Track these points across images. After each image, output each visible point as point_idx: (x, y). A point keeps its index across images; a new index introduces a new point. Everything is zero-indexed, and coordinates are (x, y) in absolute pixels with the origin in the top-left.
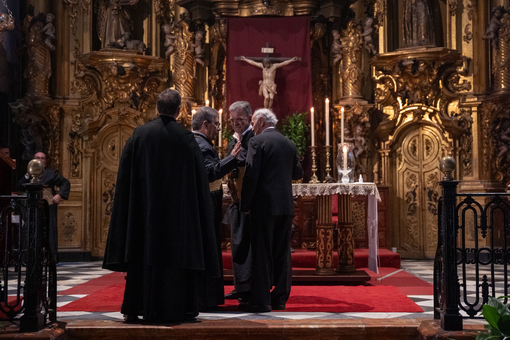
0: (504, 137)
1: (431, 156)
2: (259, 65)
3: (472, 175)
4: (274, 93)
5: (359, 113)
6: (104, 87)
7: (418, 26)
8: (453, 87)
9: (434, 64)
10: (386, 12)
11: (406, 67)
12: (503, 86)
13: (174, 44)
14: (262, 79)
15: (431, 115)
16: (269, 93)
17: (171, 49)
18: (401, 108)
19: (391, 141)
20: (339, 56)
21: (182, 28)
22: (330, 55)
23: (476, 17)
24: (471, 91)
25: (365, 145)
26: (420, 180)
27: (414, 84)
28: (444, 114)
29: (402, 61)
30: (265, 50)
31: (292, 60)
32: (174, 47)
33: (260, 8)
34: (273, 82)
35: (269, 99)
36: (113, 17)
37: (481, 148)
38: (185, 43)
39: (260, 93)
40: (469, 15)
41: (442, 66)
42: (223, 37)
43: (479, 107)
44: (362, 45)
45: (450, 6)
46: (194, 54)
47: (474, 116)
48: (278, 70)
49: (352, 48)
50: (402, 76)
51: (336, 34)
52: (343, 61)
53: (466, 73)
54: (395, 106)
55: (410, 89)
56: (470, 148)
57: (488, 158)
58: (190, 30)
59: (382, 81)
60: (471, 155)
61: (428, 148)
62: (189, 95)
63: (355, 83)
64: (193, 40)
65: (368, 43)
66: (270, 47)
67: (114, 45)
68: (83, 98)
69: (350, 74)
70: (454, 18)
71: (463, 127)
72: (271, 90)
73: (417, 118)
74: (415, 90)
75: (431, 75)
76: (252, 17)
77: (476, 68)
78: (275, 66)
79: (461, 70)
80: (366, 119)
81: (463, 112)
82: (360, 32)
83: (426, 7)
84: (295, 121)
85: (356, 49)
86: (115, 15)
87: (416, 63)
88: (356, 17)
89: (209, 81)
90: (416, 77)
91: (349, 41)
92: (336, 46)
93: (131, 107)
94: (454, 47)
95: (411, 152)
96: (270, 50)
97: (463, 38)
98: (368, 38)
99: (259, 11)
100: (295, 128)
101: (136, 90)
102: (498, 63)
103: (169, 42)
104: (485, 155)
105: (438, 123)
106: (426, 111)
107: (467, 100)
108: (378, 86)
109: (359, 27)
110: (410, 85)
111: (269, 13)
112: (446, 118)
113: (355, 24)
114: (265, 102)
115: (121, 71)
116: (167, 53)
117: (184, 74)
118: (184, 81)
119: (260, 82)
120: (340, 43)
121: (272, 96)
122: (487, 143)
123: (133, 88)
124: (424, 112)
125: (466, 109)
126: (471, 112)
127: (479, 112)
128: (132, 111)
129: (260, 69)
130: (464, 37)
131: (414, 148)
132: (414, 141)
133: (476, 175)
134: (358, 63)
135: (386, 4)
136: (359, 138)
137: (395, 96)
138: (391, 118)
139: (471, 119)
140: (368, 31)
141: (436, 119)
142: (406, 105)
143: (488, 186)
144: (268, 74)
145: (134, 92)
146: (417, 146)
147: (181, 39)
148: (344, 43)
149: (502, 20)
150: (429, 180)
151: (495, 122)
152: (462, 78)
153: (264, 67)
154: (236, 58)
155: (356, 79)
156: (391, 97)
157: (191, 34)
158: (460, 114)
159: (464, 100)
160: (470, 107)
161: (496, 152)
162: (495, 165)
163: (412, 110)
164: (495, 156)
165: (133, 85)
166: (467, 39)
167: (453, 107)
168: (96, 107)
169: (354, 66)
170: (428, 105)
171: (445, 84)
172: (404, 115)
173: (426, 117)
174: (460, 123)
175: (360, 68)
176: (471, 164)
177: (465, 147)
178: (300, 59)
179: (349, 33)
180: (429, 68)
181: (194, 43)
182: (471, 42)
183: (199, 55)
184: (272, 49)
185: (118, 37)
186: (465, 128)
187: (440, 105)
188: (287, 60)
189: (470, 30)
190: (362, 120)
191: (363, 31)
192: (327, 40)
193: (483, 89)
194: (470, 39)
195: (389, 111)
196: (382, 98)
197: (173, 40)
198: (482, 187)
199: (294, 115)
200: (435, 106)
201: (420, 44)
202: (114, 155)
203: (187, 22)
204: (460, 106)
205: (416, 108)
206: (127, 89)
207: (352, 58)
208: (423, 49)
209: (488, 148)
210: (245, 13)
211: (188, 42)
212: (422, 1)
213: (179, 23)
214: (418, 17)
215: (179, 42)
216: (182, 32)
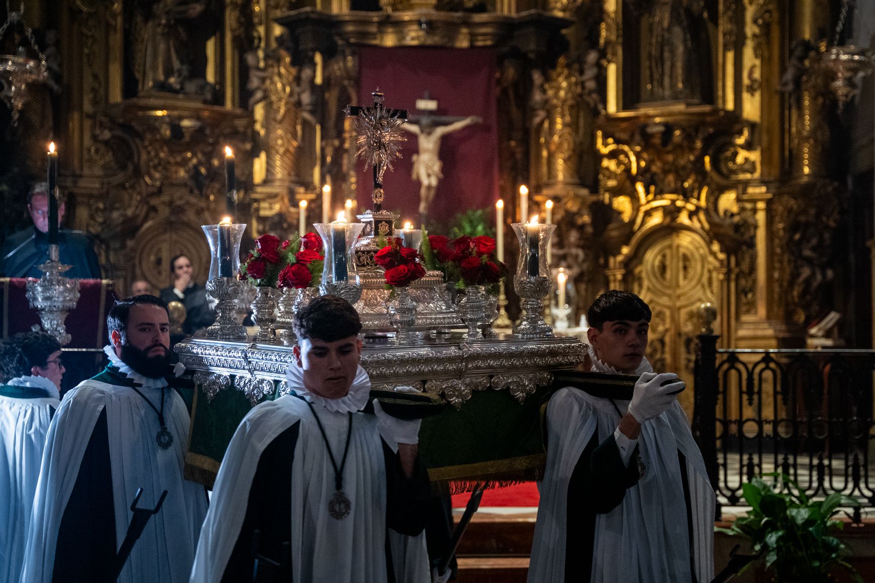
0: (807, 253)
1: (691, 280)
2: (414, 128)
3: (756, 313)
4: (437, 176)
5: (575, 209)
6: (144, 157)
7: (673, 66)
8: (727, 167)
9: (697, 131)
10: (620, 40)
11: (652, 136)
12: (807, 170)
13: (264, 87)
14: (418, 153)
15: (691, 215)
16: (429, 176)
17: (259, 95)
18: (643, 201)
19: (626, 256)
20: (542, 114)
21: (279, 60)
22: (527, 111)
23: (766, 54)
24: (757, 175)
25: (584, 261)
26: (674, 320)
27: (665, 163)
28: (713, 213)
29: (645, 126)
30: (422, 104)
31: (468, 121)
32: (265, 91)
33: (413, 34)
34: (436, 158)
35: (429, 187)
36: (159, 37)
37: (770, 269)
38: (284, 85)
39: (414, 176)
40: (756, 49)
41: (710, 134)
42: (350, 79)
43: (769, 202)
44: (581, 95)
45: (725, 35)
46: (299, 104)
47: (761, 217)
48: (444, 137)
49: (564, 101)
50: (645, 148)
51: (537, 77)
52: (549, 122)
53: (748, 146)
54: (634, 197)
55: (659, 171)
56: (753, 269)
57: (781, 286)
58: (293, 63)
59: (613, 155)
60: (755, 281)
61: (685, 268)
62: (289, 175)
64: (298, 80)
65: (590, 92)
66: (431, 98)
67: (163, 87)
68: (107, 176)
69: (560, 145)
70: (730, 56)
71: (743, 234)
72: (433, 172)
73: (668, 219)
74: (666, 172)
75: (692, 149)
76: (401, 49)
77: (765, 138)
78: (440, 131)
79: (741, 141)
80: (586, 219)
81: (743, 209)
82: (576, 74)
83: (685, 34)
84: (471, 222)
85: (570, 102)
86: (163, 34)
87: (669, 129)
88: (572, 49)
89: (323, 149)
90: (669, 152)
91: (559, 88)
92: (538, 97)
93: (191, 192)
94: (730, 106)
95: (658, 275)
96: (431, 105)
97: (745, 89)
98: (591, 85)
99: (413, 39)
101: (200, 163)
102: (799, 132)
103: (254, 83)
104: (778, 280)
105: (703, 228)
106: (684, 207)
107: (751, 191)
108: (605, 163)
109: (576, 66)
110: (659, 164)
111: (429, 42)
112: (716, 220)
113: (569, 62)
114: (423, 191)
115: (177, 131)
116: (252, 101)
117: (282, 138)
118: (282, 150)
119: (415, 158)
120: (544, 91)
121: (434, 182)
122: (781, 262)
123: (195, 161)
124: (679, 210)
125: (749, 206)
126: (755, 211)
127: (769, 211)
128: (193, 200)
130: (747, 85)
131: (663, 268)
132: (664, 256)
133: (762, 311)
134: (573, 126)
135: (620, 26)
136: (574, 251)
137: (633, 180)
138: (626, 217)
139: (754, 222)
140: (590, 73)
141: (700, 221)
142: (651, 197)
143: (781, 331)
144: (428, 144)
145: (196, 167)
146: (668, 263)
147: (276, 79)
148: (551, 93)
149: (807, 63)
150: (686, 320)
151: (793, 227)
152: (742, 154)
153: (422, 131)
155: (571, 152)
156: (627, 182)
157: (294, 71)
158: (739, 214)
159: (744, 191)
160: (754, 201)
161: (795, 275)
162: (793, 297)
163: (661, 206)
164: (792, 283)
165: (194, 154)
166: (751, 90)
167: (728, 201)
168: (130, 191)
169: (567, 130)
170: (687, 198)
171: (715, 163)
172: (648, 214)
173: (684, 219)
174: (737, 227)
175: (577, 133)
176: (754, 295)
177: (745, 266)
178: (480, 120)
179: (559, 75)
180: (689, 137)
181: (299, 85)
182: (758, 95)
183: (307, 105)
184: (435, 103)
185: (169, 72)
186: (746, 237)
187: (707, 198)
188: (458, 121)
189: (757, 75)
190: (580, 222)
191: (582, 72)
192: (523, 88)
193: (775, 172)
194: (755, 90)
195: (622, 203)
196: (612, 183)
197: (263, 80)
198: (770, 332)
199: (470, 212)
200: (698, 199)
201: (676, 97)
202: (160, 273)
203: (287, 49)
204: (738, 200)
205: (668, 202)
206: (184, 163)
207: (563, 116)
208: (680, 107)
209: (782, 269)
210: (390, 41)
211: (290, 84)
212: (680, 23)
213: (274, 51)
214: (673, 52)
215: (273, 83)
216: (279, 67)
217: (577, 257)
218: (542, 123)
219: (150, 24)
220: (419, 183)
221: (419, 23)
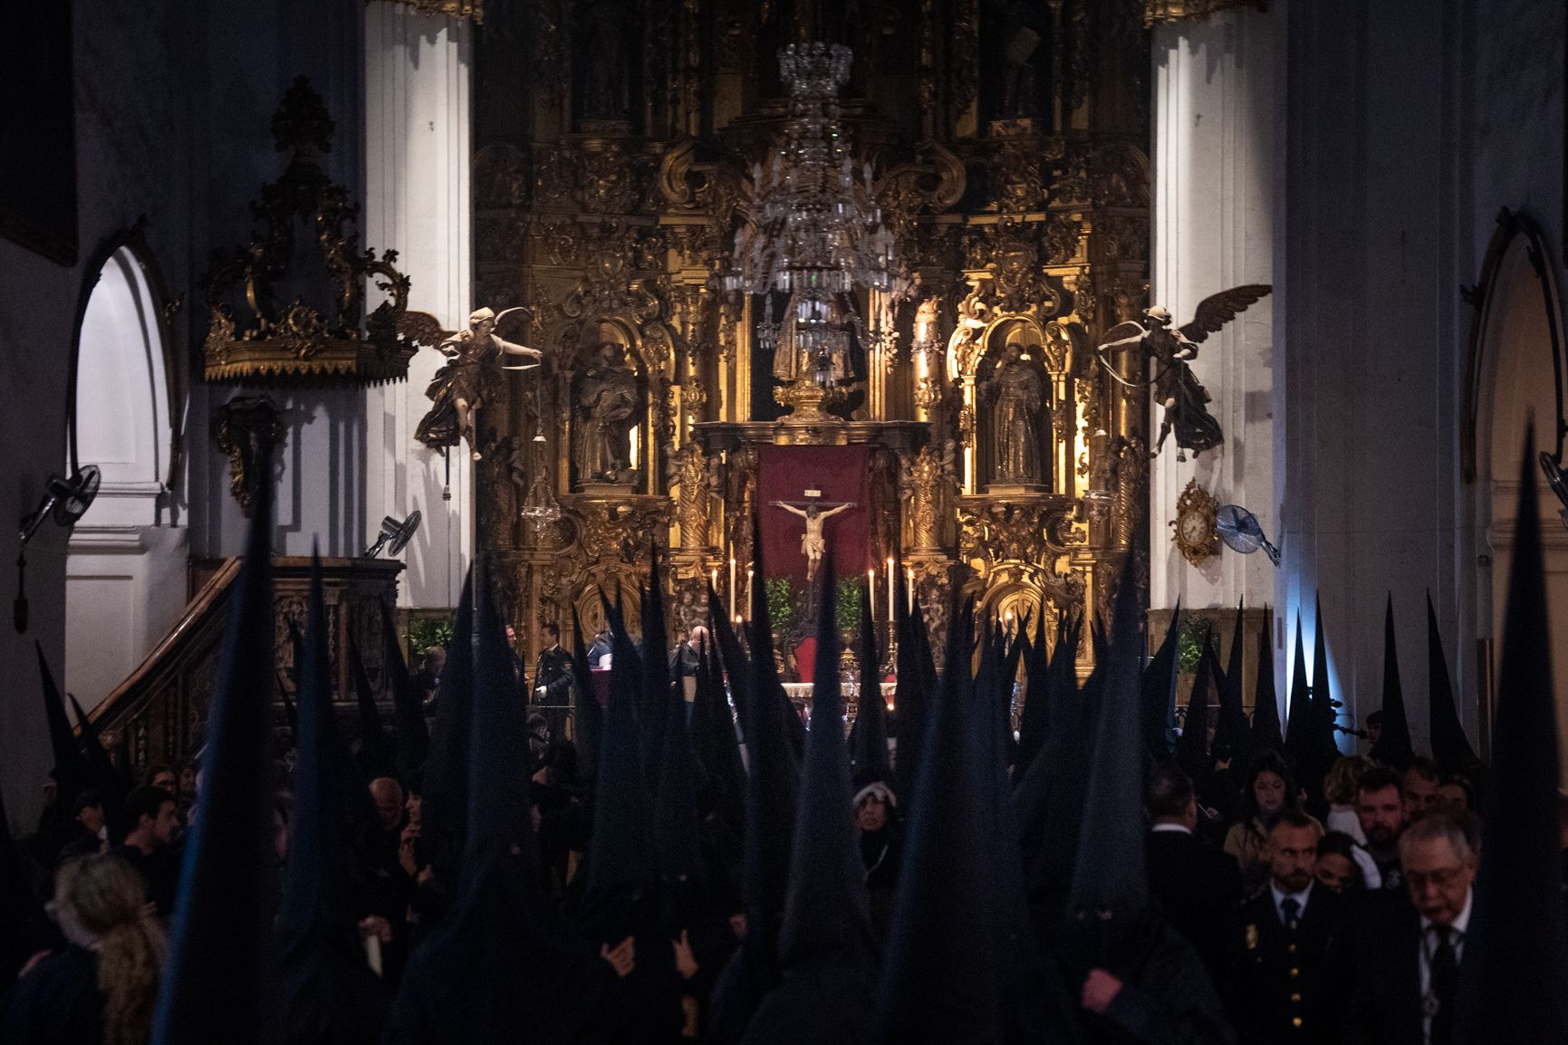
2: (803, 513)
3: (1085, 658)
4: (821, 552)
5: (935, 573)
6: (584, 532)
7: (1016, 453)
8: (1062, 537)
9: (1033, 509)
10: (975, 428)
11: (998, 512)
12: (1124, 542)
13: (680, 473)
14: (806, 533)
15: (1031, 577)
16: (815, 551)
17: (676, 479)
18: (995, 563)
20: (909, 492)
21: (692, 452)
22: (898, 489)
23: (1094, 443)
24: (1086, 543)
25: (943, 614)
27: (1011, 533)
28: (1050, 575)
29: (991, 506)
30: (809, 493)
31: (845, 506)
32: (681, 476)
33: (801, 437)
34: (820, 537)
35: (815, 560)
36: (596, 437)
38: (696, 471)
39: (803, 552)
40: (1085, 438)
41: (1044, 512)
42: (750, 468)
43: (1094, 566)
44: (940, 477)
45: (1058, 428)
46: (709, 485)
47: (1089, 577)
48: (826, 520)
49: (927, 482)
50: (994, 522)
51: (904, 462)
52: (915, 499)
53: (1079, 519)
54: (986, 559)
55: (1005, 540)
56: (1082, 620)
58: (704, 454)
59: (970, 523)
62: (701, 545)
63: (930, 530)
64: (707, 466)
65: (949, 473)
66: (816, 488)
67: (600, 477)
68: (556, 549)
69: (923, 518)
70: (1062, 446)
71: (1073, 593)
72: (818, 548)
73: (1013, 580)
74: (1011, 541)
75: (1031, 524)
76: (791, 448)
78: (823, 515)
79: (1071, 515)
80: (945, 580)
81: (1074, 571)
82: (937, 460)
83: (1027, 428)
84: (849, 587)
86: (600, 434)
87: (1010, 508)
88: (933, 439)
89: (726, 519)
90: (1012, 526)
91: (922, 472)
92: (905, 478)
93: (622, 561)
94: (1062, 490)
96: (817, 493)
97: (1076, 471)
98: (949, 467)
99: (802, 440)
100: (849, 597)
101: (628, 537)
102: (1118, 512)
103: (672, 470)
105: (1040, 587)
106: (1026, 570)
107: (1080, 556)
108: (965, 528)
109: (936, 453)
110: (1006, 534)
111: (815, 443)
112: (1052, 580)
113: (931, 450)
114: (810, 563)
115: (613, 514)
116: (669, 484)
118: (695, 524)
119: (803, 536)
120: (911, 474)
121: (818, 556)
122: (1104, 616)
123: (625, 535)
124: (1022, 572)
125: (1080, 568)
126: (1084, 573)
127: (1094, 573)
128: (624, 567)
129: (803, 519)
130: (1078, 469)
134: (935, 503)
135: (975, 417)
136: (935, 606)
137: (986, 545)
138: (981, 575)
139: (1083, 582)
140: (949, 458)
141: (1039, 581)
142: (999, 560)
144: (814, 526)
145: (625, 540)
147: (690, 467)
148: (916, 475)
151: (1112, 588)
152: (1075, 525)
153: (809, 517)
154: (771, 503)
155: (932, 525)
156: (981, 547)
157: (704, 460)
158: (1071, 576)
159: (1076, 555)
160: (1084, 565)
163: (1007, 569)
165: (625, 530)
166: (1081, 472)
167: (1062, 565)
168: (574, 560)
170: (1028, 563)
171: (1051, 534)
172: (997, 574)
173: (1025, 579)
174: (1069, 587)
175: (937, 508)
176: (1084, 642)
177: (1075, 618)
178: (856, 505)
179: (922, 461)
180: (1028, 515)
181: (708, 471)
182: (1087, 476)
183: (715, 487)
184: (819, 492)
185: (604, 465)
186: (1076, 595)
187: (1045, 562)
188: (838, 506)
189: (1086, 460)
190: (939, 582)
191: (941, 458)
192: (893, 473)
193: (1100, 541)
194: (1085, 472)
195: (978, 563)
196: (970, 545)
197: (679, 467)
199: (847, 579)
200: (1038, 563)
201: (1017, 481)
202: (596, 625)
203: (699, 443)
204: (1071, 564)
205: (1012, 566)
206: (616, 537)
207: (926, 495)
208: (1021, 491)
210: (783, 440)
211: (701, 471)
212: (1023, 419)
213: (688, 445)
214: (1016, 441)
215: (687, 470)
216: (692, 457)
217: (938, 610)
218: (910, 498)
219: (589, 424)
220: (807, 557)
221: (807, 429)
